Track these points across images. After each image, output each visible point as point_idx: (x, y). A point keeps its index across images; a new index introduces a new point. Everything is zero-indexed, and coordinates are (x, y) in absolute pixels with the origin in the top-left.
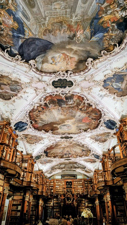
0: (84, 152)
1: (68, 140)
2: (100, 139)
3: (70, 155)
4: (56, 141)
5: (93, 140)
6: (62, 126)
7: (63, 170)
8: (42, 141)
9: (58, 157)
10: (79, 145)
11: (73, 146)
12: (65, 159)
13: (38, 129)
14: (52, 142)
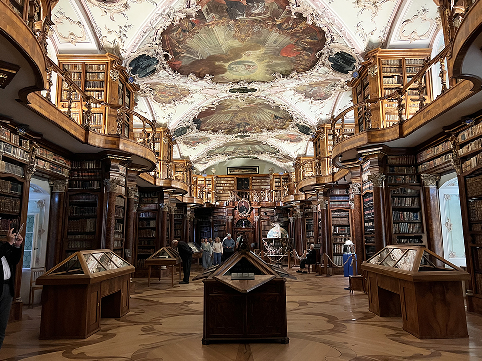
0: (277, 120)
1: (246, 94)
2: (316, 93)
3: (247, 128)
4: (220, 97)
5: (301, 96)
6: (235, 64)
7: (230, 157)
8: (188, 98)
9: (223, 131)
10: (269, 107)
11: (255, 108)
12: (236, 135)
13: (182, 71)
14: (211, 100)
